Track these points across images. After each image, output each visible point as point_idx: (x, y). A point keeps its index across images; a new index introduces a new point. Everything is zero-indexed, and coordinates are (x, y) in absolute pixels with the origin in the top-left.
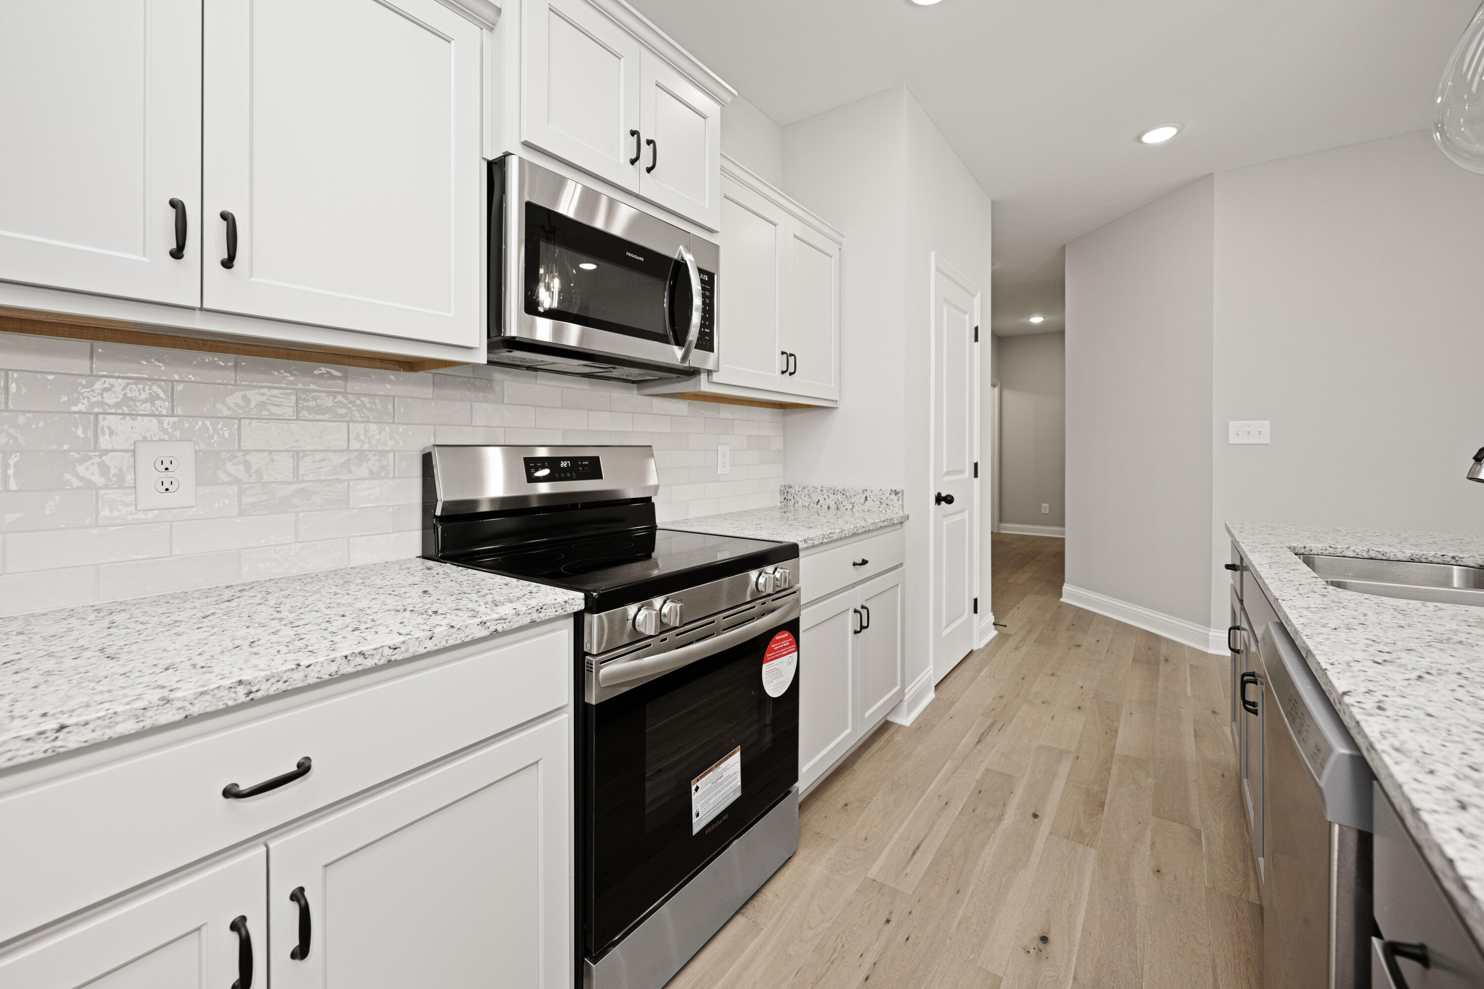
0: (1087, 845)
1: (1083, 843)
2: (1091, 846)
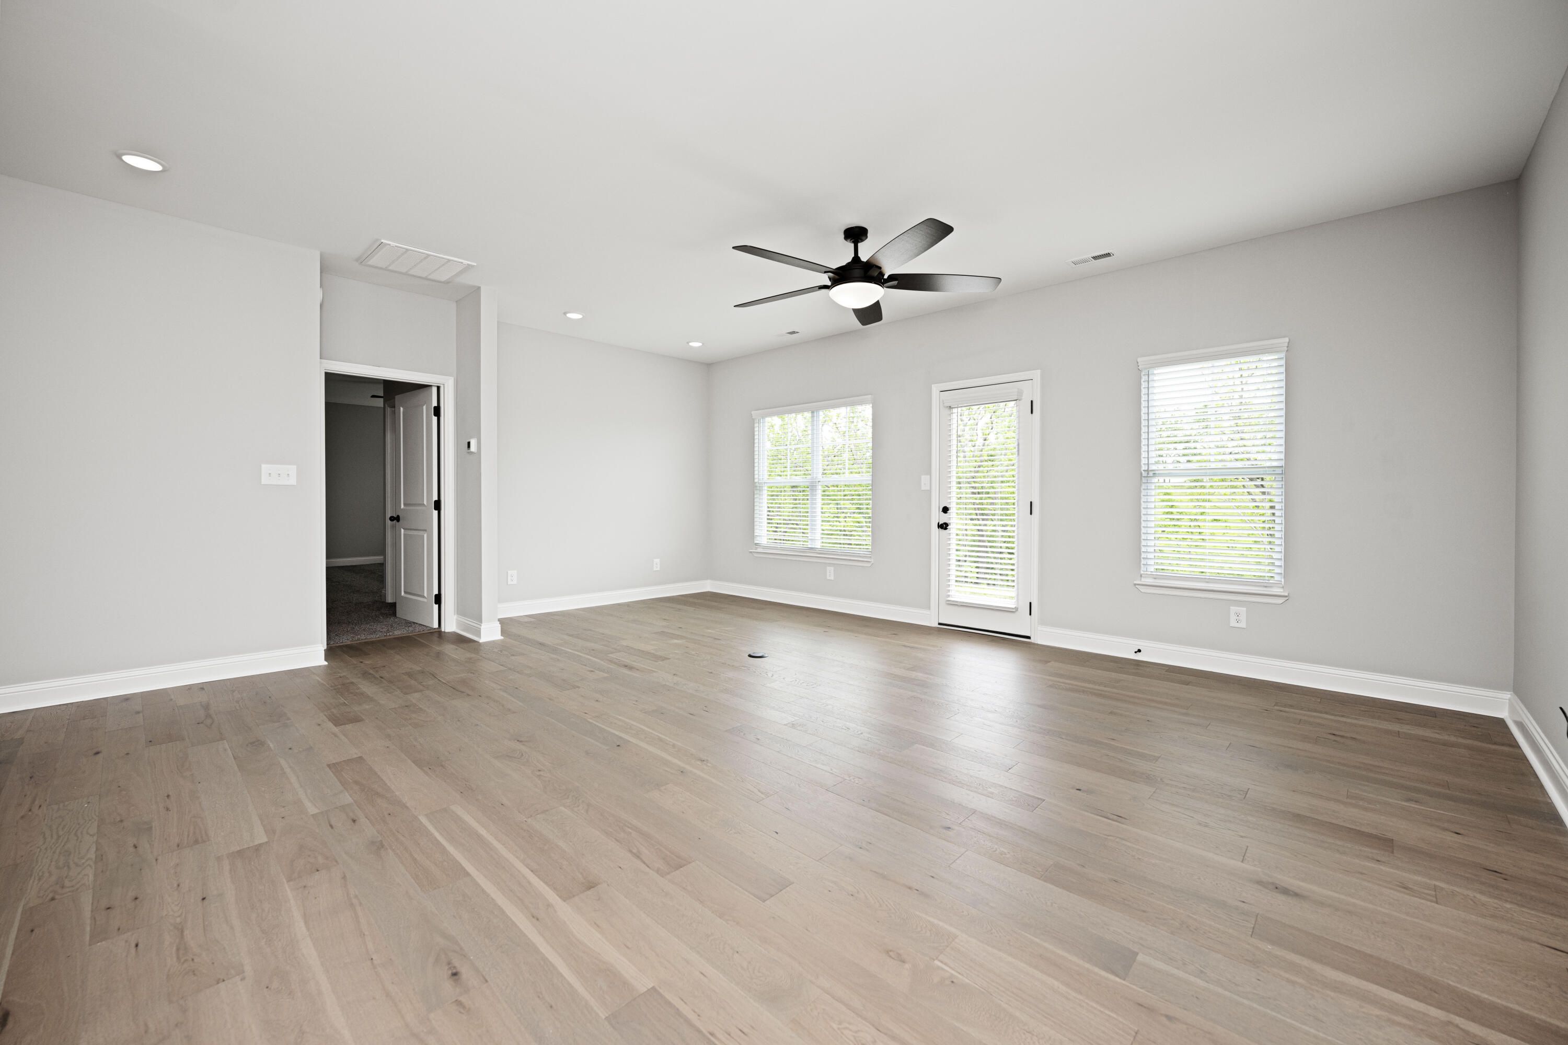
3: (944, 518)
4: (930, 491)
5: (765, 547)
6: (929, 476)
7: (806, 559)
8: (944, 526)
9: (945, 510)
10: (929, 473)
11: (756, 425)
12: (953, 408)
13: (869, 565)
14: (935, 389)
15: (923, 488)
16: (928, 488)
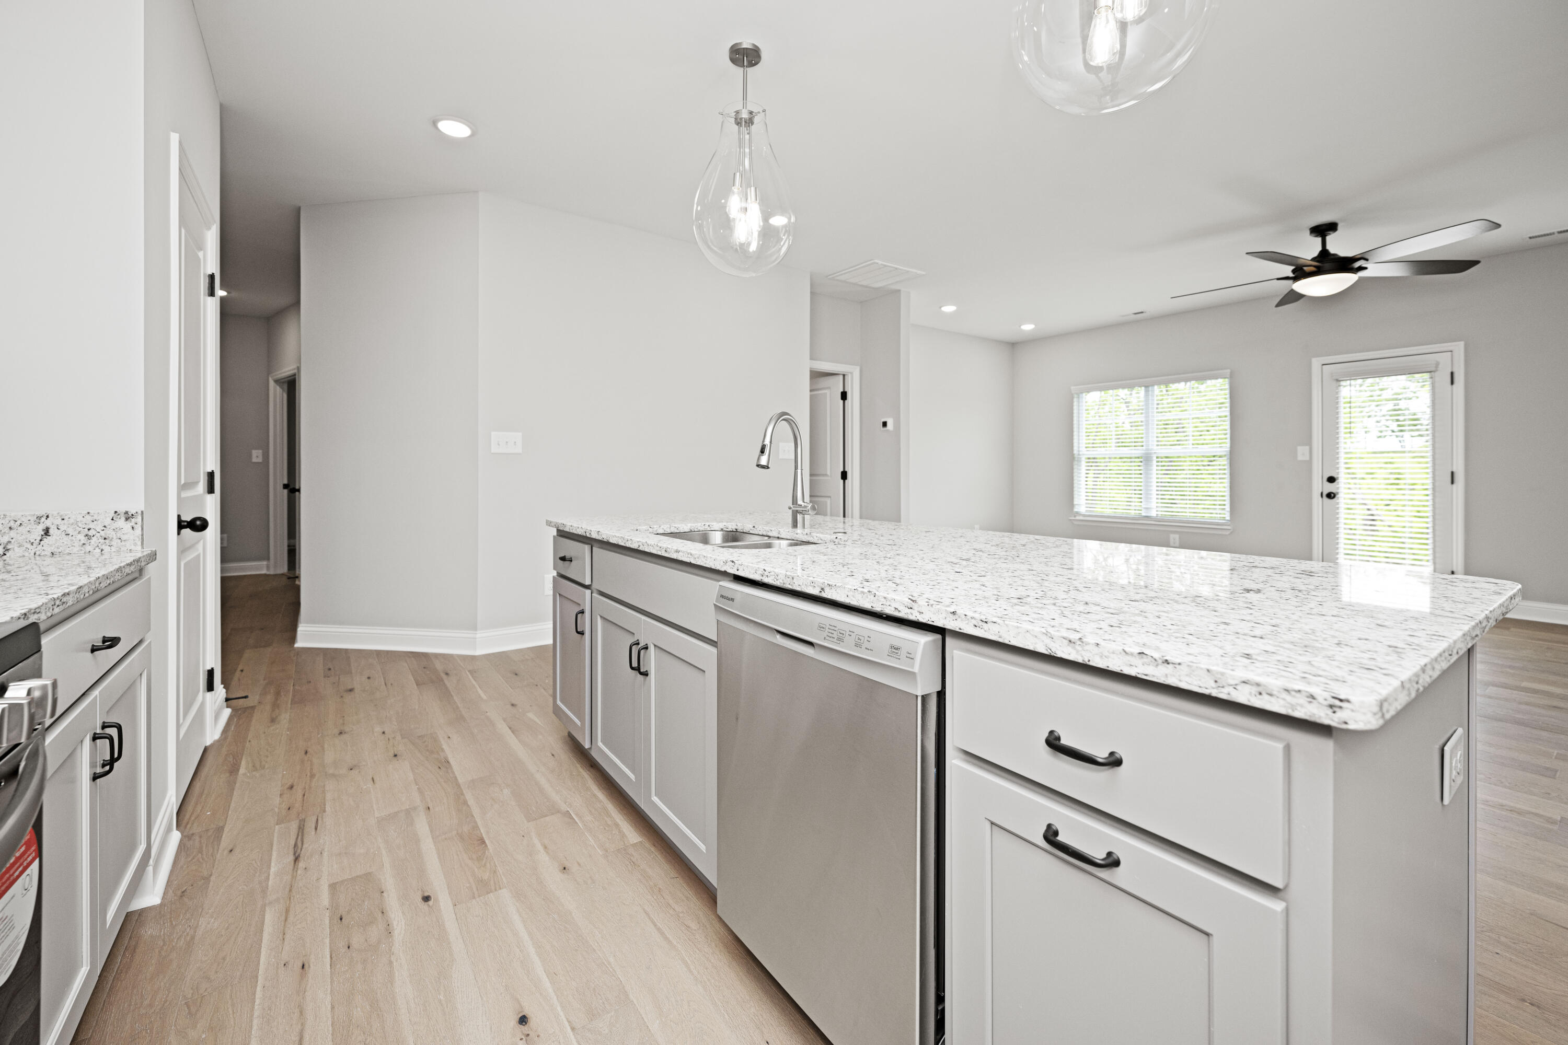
0: (496, 890)
1: (491, 892)
2: (500, 889)
3: (1330, 488)
4: (1310, 462)
5: (1084, 516)
6: (1307, 448)
7: (1136, 527)
8: (1331, 496)
9: (1331, 480)
10: (1309, 442)
11: (1075, 400)
12: (1340, 381)
13: (1228, 533)
14: (1316, 363)
15: (1300, 458)
16: (1307, 458)
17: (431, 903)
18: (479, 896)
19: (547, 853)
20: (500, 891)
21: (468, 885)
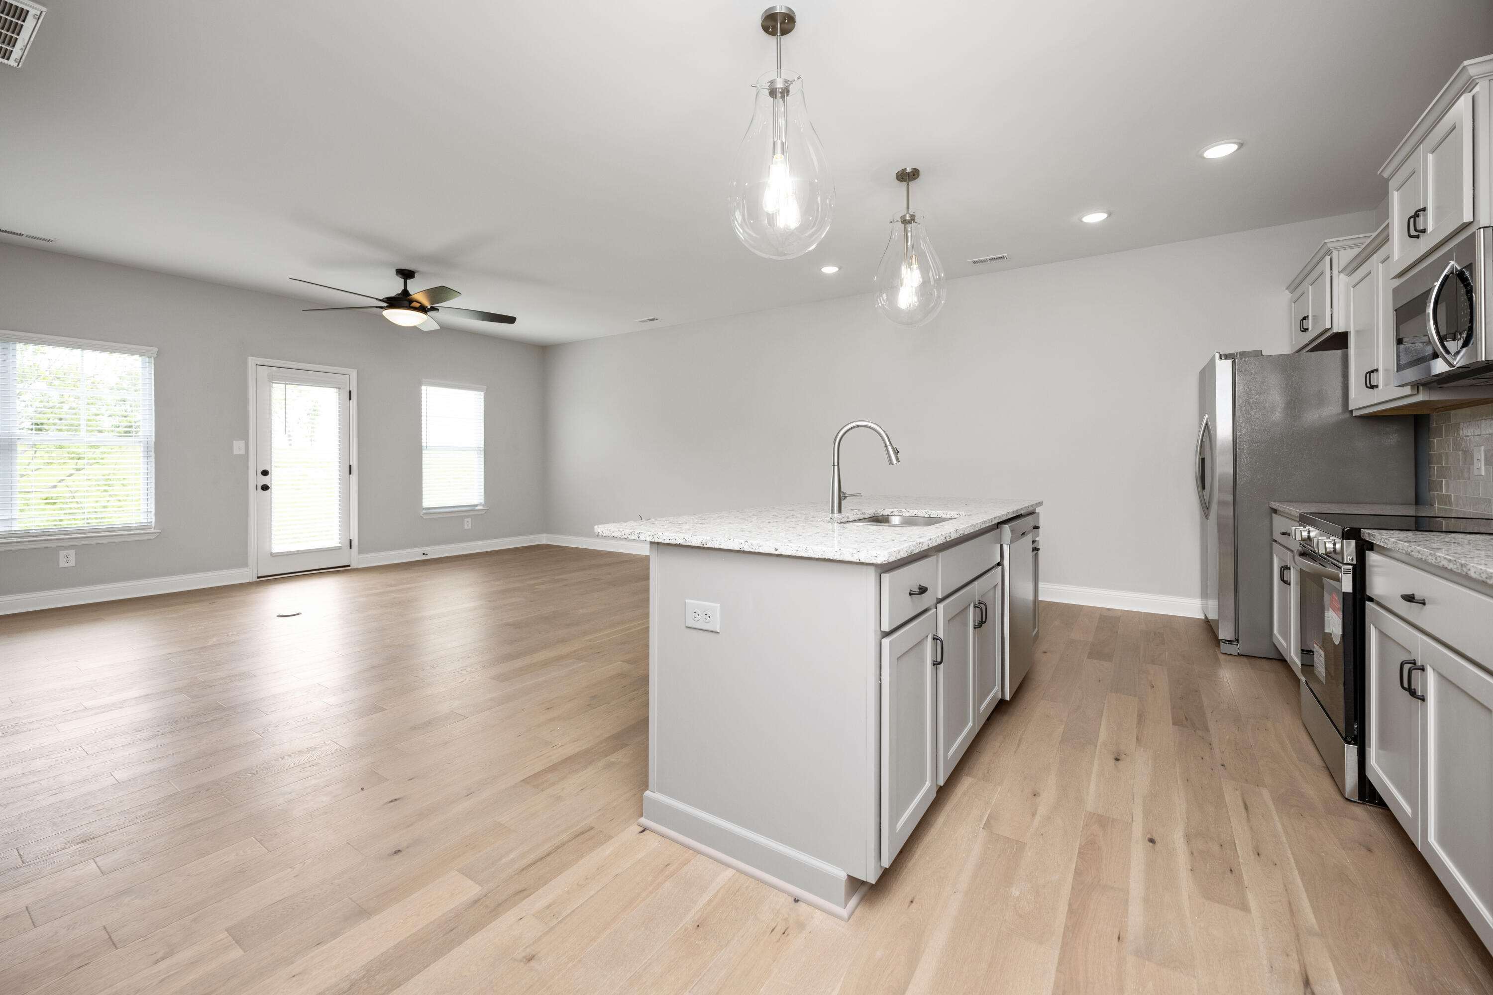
3: (264, 480)
4: (246, 456)
6: (244, 442)
8: (265, 488)
9: (265, 473)
10: (245, 437)
12: (271, 382)
13: (154, 537)
14: (252, 361)
15: (236, 452)
16: (242, 452)
17: (1149, 836)
18: (1109, 817)
19: (1036, 811)
20: (1092, 811)
21: (1113, 829)
